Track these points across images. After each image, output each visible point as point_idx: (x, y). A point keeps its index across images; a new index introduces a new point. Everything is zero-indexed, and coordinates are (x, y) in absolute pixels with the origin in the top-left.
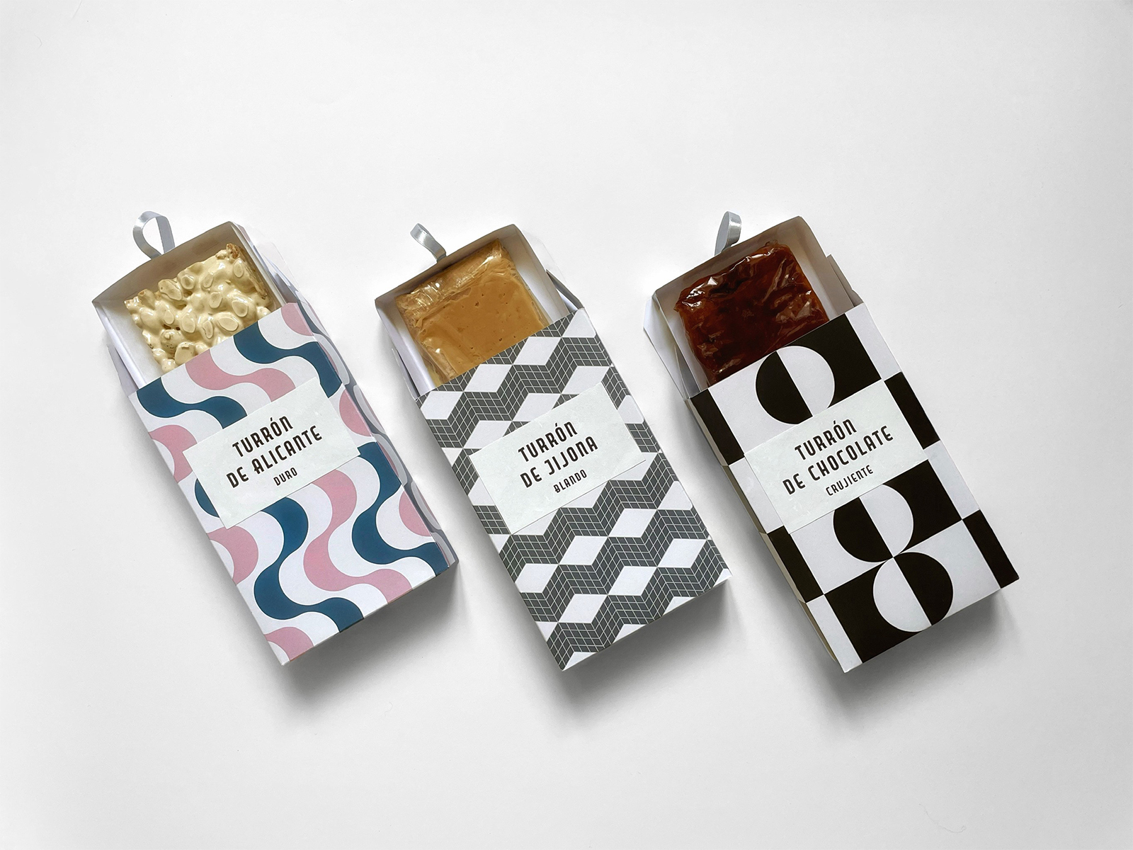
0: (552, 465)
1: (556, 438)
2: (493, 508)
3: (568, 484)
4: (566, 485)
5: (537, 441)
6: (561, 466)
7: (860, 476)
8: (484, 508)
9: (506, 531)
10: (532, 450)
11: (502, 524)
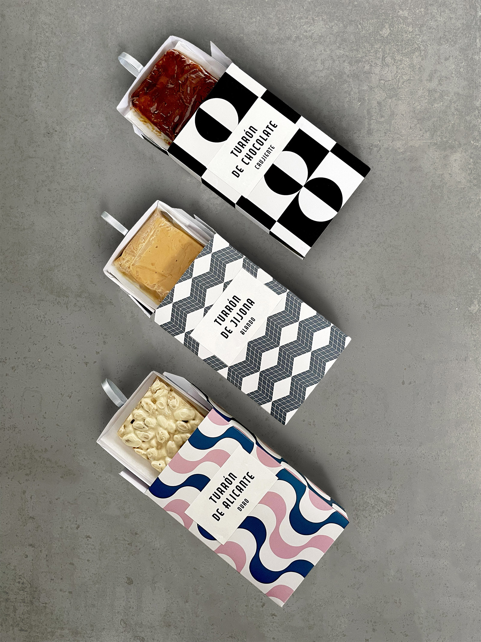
0: (235, 322)
1: (231, 306)
2: (214, 357)
3: (247, 328)
4: (247, 329)
5: (222, 312)
6: (240, 320)
7: (270, 153)
8: (209, 359)
9: (226, 366)
10: (221, 319)
11: (222, 363)
